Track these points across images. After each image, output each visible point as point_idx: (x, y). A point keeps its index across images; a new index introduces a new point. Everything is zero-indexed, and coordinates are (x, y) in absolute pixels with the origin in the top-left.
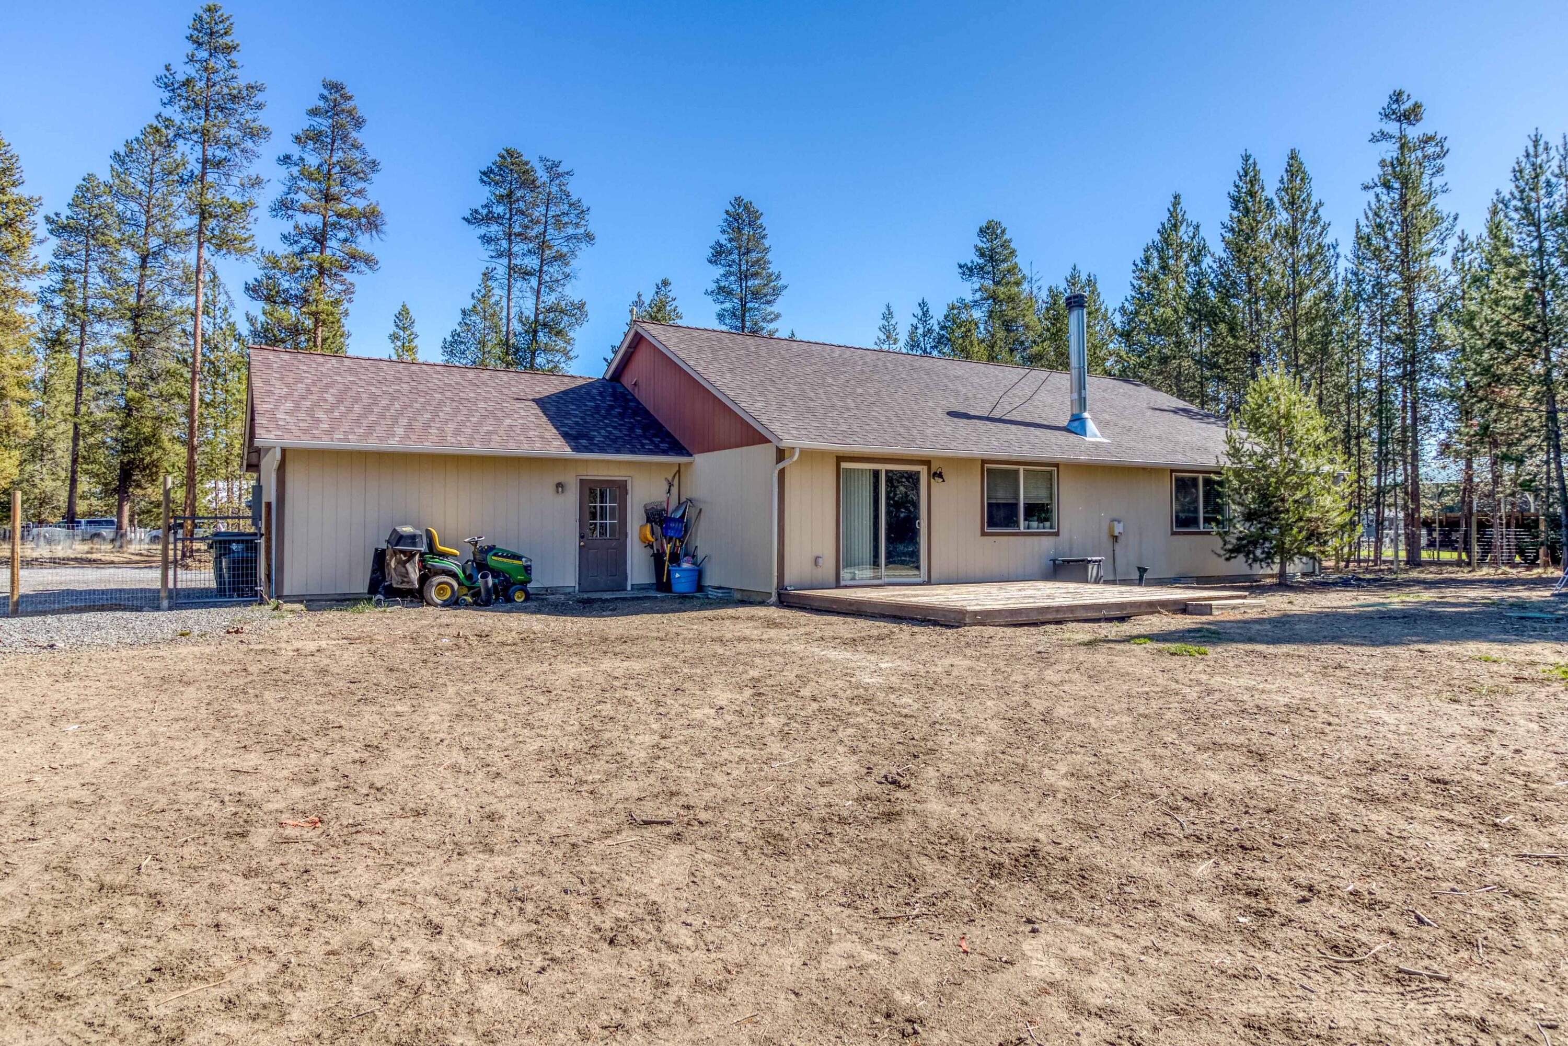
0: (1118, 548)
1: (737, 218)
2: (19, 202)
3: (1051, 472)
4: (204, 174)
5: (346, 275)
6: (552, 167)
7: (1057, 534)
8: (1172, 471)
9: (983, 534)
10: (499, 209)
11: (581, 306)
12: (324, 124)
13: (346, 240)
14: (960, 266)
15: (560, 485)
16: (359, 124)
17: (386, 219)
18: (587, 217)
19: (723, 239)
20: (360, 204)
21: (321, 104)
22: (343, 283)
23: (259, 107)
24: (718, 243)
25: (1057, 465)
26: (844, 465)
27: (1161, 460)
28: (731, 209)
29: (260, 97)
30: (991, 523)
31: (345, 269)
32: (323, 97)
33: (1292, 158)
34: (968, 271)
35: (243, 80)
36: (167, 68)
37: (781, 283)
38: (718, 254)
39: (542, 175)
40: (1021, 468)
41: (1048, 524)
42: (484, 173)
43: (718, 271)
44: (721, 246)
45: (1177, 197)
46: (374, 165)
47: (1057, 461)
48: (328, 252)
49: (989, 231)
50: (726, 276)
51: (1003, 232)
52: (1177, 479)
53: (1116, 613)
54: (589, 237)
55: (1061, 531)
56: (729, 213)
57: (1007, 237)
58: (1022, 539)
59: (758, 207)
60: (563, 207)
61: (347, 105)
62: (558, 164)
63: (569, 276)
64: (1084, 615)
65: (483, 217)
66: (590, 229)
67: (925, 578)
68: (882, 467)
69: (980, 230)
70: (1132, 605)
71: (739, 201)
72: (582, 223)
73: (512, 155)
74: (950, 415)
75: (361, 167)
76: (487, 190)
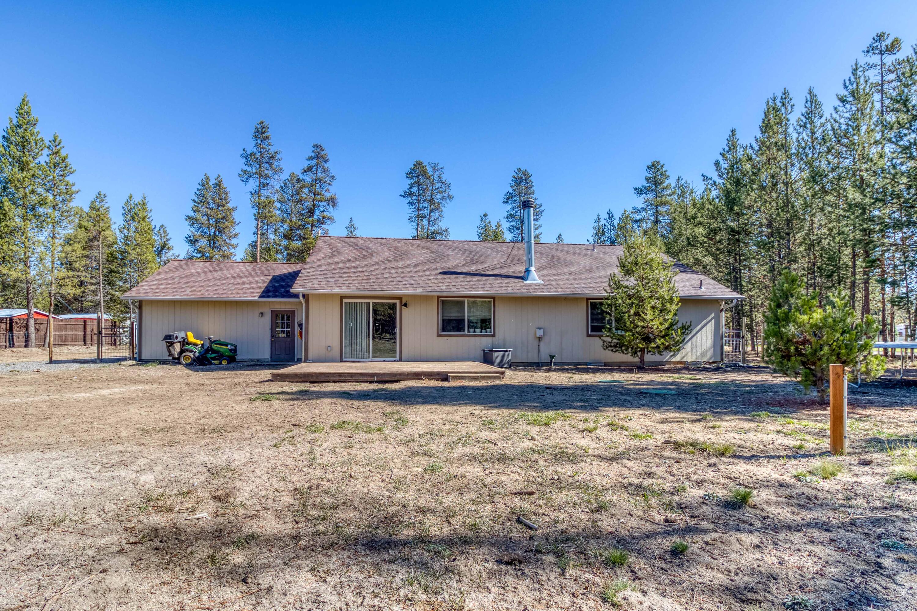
0: (542, 344)
1: (518, 179)
2: (229, 209)
3: (490, 302)
4: (260, 191)
5: (323, 226)
6: (435, 168)
7: (494, 335)
8: (588, 299)
9: (439, 335)
10: (415, 189)
11: (446, 230)
12: (314, 162)
13: (323, 211)
14: (635, 189)
15: (262, 314)
16: (327, 161)
17: (339, 200)
18: (450, 188)
19: (511, 191)
20: (328, 195)
21: (313, 154)
22: (323, 229)
23: (279, 160)
24: (508, 192)
25: (494, 298)
26: (345, 301)
27: (579, 293)
28: (515, 174)
29: (278, 157)
30: (444, 330)
31: (322, 223)
32: (313, 151)
33: (785, 93)
34: (639, 191)
35: (272, 150)
36: (244, 150)
37: (542, 208)
38: (508, 198)
39: (429, 170)
40: (466, 300)
41: (488, 330)
42: (407, 174)
43: (508, 207)
44: (510, 194)
45: (733, 131)
46: (333, 178)
47: (493, 295)
48: (315, 217)
49: (654, 167)
50: (513, 208)
51: (662, 166)
52: (591, 303)
53: (387, 378)
54: (450, 197)
55: (497, 334)
56: (514, 177)
57: (664, 169)
58: (467, 338)
59: (530, 171)
60: (440, 185)
61: (323, 153)
62: (437, 165)
63: (442, 216)
64: (361, 378)
65: (408, 194)
66: (451, 193)
67: (398, 358)
68: (371, 301)
69: (648, 167)
70: (401, 374)
71: (519, 170)
72: (447, 191)
73: (418, 164)
74: (440, 273)
75: (327, 179)
76: (409, 181)
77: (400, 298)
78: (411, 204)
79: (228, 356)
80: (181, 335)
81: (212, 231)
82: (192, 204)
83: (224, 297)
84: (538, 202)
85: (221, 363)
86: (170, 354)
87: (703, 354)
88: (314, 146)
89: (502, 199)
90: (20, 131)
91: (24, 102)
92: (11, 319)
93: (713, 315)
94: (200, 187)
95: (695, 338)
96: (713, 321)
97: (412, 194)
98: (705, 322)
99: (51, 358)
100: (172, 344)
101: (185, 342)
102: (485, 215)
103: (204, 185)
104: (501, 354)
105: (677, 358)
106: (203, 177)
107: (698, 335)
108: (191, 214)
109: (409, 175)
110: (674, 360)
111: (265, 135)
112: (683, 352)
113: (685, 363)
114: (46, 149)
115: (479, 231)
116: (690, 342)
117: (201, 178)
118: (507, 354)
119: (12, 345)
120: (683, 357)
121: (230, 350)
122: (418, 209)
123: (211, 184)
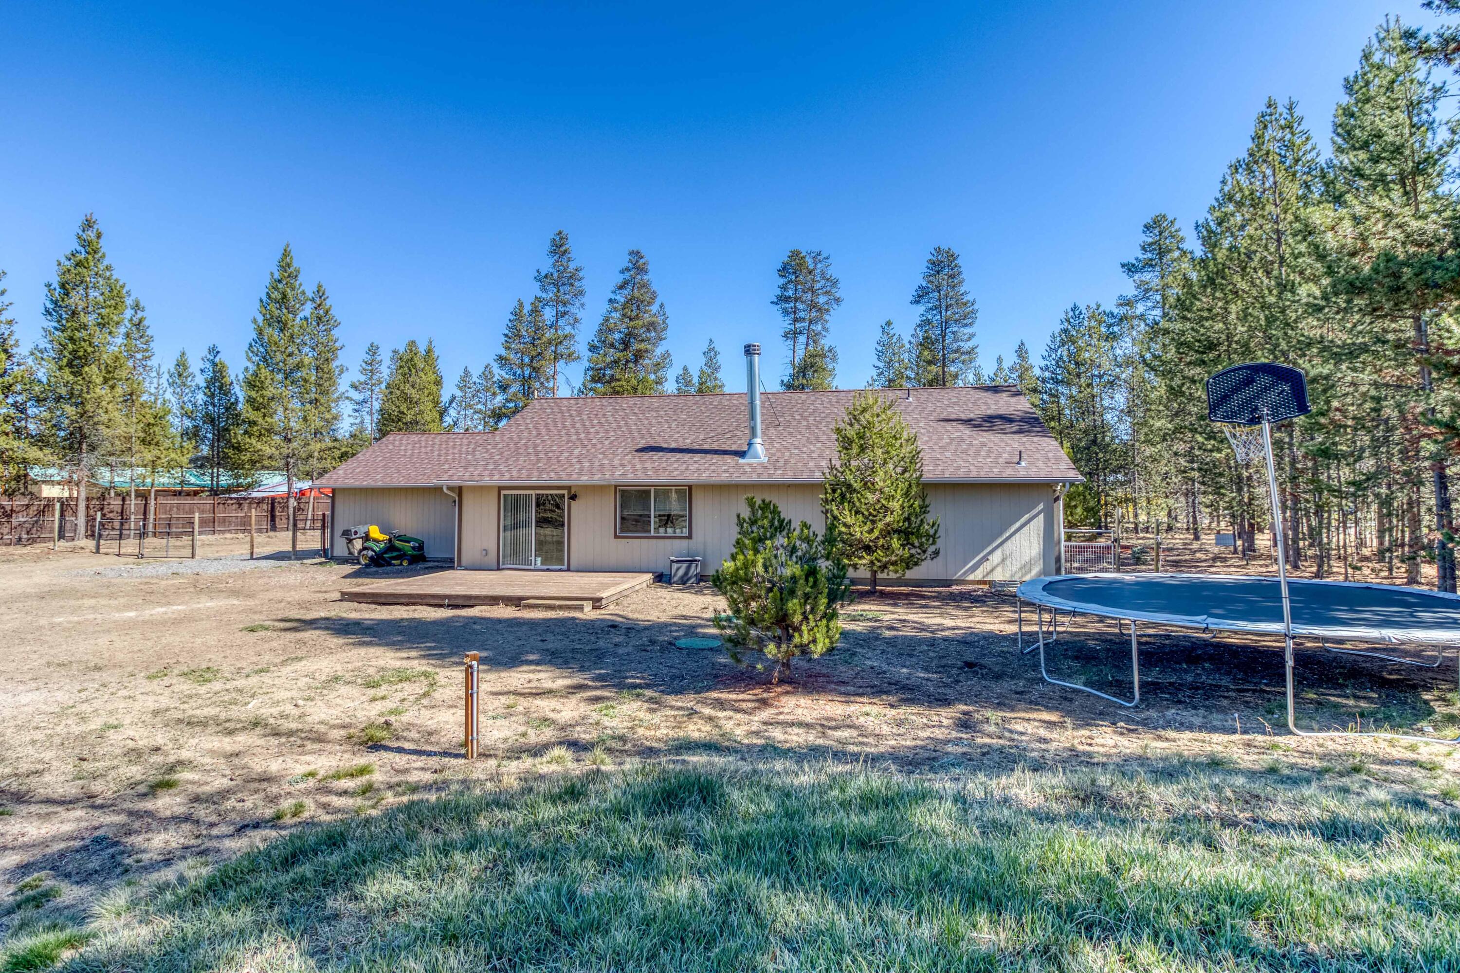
1: (936, 263)
3: (684, 491)
6: (816, 258)
7: (690, 537)
9: (616, 537)
10: (790, 292)
12: (630, 275)
14: (1123, 266)
16: (647, 272)
18: (837, 287)
19: (925, 283)
21: (628, 265)
23: (581, 279)
24: (920, 286)
25: (692, 487)
26: (503, 492)
28: (931, 257)
29: (581, 274)
30: (622, 530)
34: (1131, 269)
35: (572, 266)
38: (921, 295)
39: (810, 262)
40: (652, 489)
41: (684, 530)
42: (780, 270)
44: (923, 288)
47: (692, 482)
49: (1156, 225)
50: (929, 310)
51: (1172, 222)
53: (460, 602)
54: (838, 301)
55: (694, 535)
56: (929, 261)
57: (1176, 226)
58: (654, 541)
59: (955, 250)
60: (823, 282)
61: (641, 261)
62: (819, 254)
63: (827, 330)
64: (432, 602)
65: (783, 299)
66: (838, 295)
67: (565, 567)
68: (533, 492)
69: (1145, 226)
70: (477, 597)
71: (938, 250)
72: (834, 290)
73: (795, 254)
74: (637, 451)
75: (647, 297)
76: (782, 281)
77: (569, 488)
78: (786, 312)
79: (412, 556)
80: (362, 530)
81: (527, 373)
82: (503, 339)
83: (411, 483)
84: (969, 298)
85: (401, 564)
86: (350, 553)
87: (1026, 567)
88: (631, 253)
89: (911, 298)
90: (280, 286)
91: (286, 254)
92: (273, 499)
93: (1041, 506)
94: (512, 318)
95: (1009, 543)
96: (1042, 516)
97: (787, 299)
98: (1027, 517)
99: (252, 553)
100: (350, 541)
101: (367, 538)
102: (888, 323)
103: (517, 315)
104: (685, 565)
105: (978, 575)
106: (516, 304)
107: (1013, 538)
108: (503, 352)
109: (783, 271)
110: (971, 577)
111: (562, 249)
112: (987, 566)
113: (991, 583)
114: (309, 303)
115: (880, 348)
116: (1000, 550)
117: (512, 305)
118: (694, 565)
119: (274, 528)
120: (988, 574)
121: (413, 548)
122: (796, 320)
123: (525, 311)
